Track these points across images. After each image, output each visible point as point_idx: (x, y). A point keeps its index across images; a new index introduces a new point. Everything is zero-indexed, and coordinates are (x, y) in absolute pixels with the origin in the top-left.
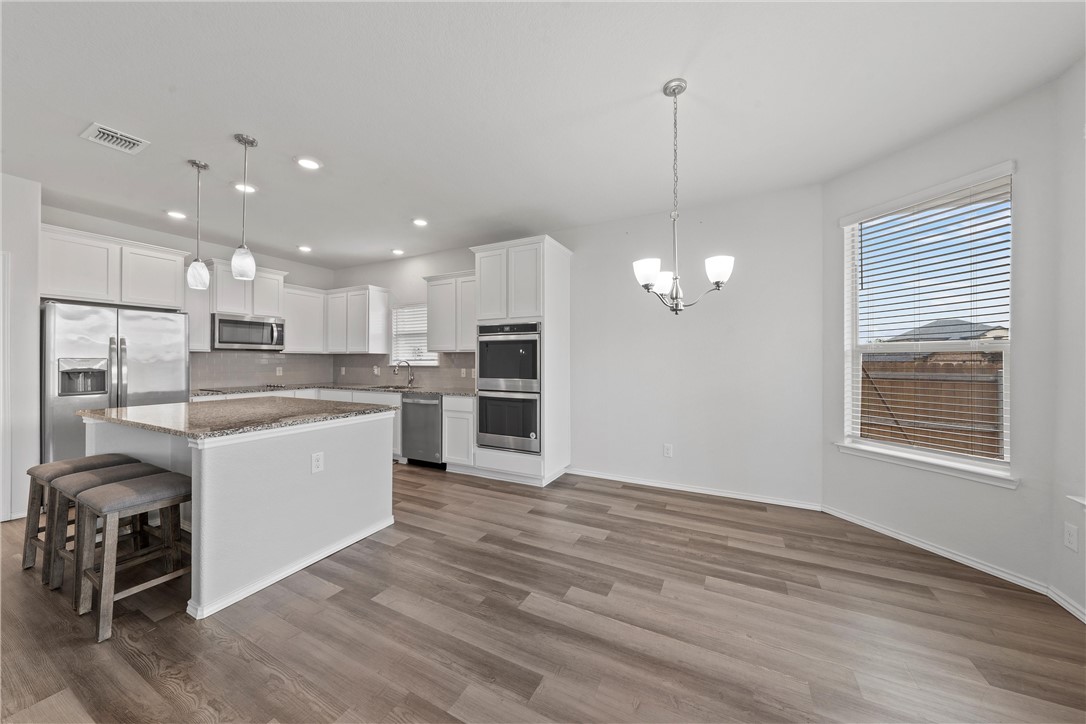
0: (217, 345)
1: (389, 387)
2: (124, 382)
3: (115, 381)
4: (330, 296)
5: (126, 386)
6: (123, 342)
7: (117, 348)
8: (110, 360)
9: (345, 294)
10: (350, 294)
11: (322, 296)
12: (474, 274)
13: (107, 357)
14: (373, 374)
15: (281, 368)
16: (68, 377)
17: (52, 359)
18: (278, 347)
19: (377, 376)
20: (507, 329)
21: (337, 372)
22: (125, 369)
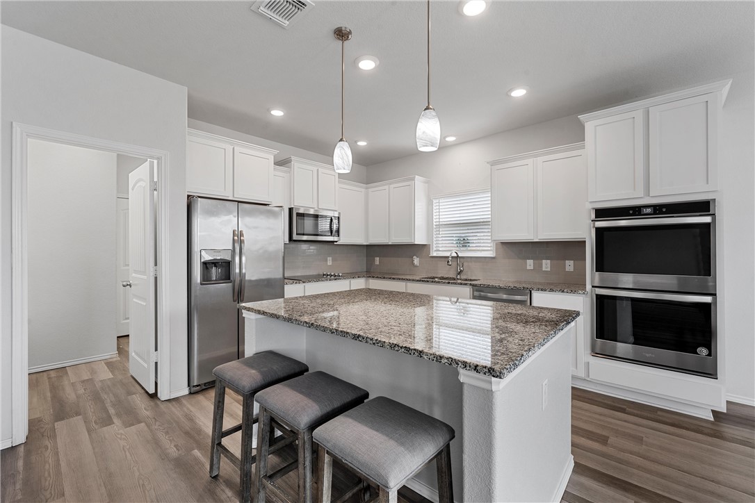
0: (295, 237)
1: (434, 278)
2: (244, 271)
3: (237, 271)
4: (370, 190)
5: (245, 274)
6: (242, 234)
7: (238, 238)
8: (234, 251)
9: (386, 187)
10: (392, 186)
11: (363, 190)
12: (583, 147)
13: (231, 248)
14: (413, 264)
15: (331, 258)
16: (206, 265)
17: (196, 249)
18: (335, 239)
19: (417, 266)
20: (649, 210)
21: (370, 263)
22: (244, 259)
